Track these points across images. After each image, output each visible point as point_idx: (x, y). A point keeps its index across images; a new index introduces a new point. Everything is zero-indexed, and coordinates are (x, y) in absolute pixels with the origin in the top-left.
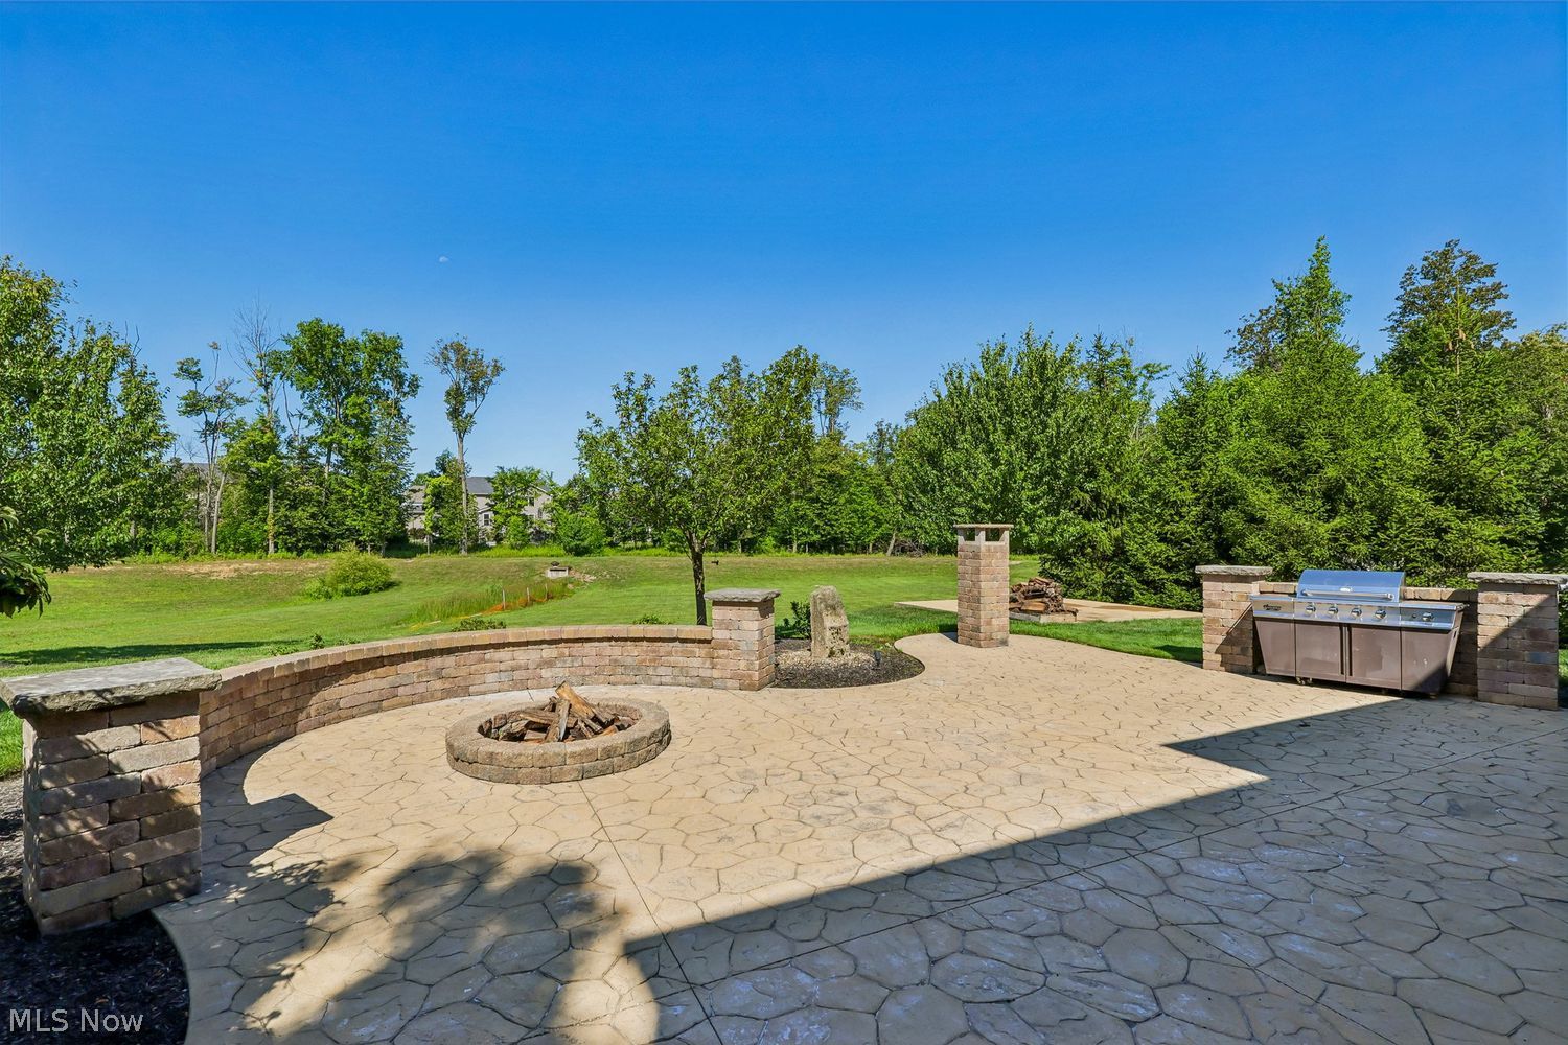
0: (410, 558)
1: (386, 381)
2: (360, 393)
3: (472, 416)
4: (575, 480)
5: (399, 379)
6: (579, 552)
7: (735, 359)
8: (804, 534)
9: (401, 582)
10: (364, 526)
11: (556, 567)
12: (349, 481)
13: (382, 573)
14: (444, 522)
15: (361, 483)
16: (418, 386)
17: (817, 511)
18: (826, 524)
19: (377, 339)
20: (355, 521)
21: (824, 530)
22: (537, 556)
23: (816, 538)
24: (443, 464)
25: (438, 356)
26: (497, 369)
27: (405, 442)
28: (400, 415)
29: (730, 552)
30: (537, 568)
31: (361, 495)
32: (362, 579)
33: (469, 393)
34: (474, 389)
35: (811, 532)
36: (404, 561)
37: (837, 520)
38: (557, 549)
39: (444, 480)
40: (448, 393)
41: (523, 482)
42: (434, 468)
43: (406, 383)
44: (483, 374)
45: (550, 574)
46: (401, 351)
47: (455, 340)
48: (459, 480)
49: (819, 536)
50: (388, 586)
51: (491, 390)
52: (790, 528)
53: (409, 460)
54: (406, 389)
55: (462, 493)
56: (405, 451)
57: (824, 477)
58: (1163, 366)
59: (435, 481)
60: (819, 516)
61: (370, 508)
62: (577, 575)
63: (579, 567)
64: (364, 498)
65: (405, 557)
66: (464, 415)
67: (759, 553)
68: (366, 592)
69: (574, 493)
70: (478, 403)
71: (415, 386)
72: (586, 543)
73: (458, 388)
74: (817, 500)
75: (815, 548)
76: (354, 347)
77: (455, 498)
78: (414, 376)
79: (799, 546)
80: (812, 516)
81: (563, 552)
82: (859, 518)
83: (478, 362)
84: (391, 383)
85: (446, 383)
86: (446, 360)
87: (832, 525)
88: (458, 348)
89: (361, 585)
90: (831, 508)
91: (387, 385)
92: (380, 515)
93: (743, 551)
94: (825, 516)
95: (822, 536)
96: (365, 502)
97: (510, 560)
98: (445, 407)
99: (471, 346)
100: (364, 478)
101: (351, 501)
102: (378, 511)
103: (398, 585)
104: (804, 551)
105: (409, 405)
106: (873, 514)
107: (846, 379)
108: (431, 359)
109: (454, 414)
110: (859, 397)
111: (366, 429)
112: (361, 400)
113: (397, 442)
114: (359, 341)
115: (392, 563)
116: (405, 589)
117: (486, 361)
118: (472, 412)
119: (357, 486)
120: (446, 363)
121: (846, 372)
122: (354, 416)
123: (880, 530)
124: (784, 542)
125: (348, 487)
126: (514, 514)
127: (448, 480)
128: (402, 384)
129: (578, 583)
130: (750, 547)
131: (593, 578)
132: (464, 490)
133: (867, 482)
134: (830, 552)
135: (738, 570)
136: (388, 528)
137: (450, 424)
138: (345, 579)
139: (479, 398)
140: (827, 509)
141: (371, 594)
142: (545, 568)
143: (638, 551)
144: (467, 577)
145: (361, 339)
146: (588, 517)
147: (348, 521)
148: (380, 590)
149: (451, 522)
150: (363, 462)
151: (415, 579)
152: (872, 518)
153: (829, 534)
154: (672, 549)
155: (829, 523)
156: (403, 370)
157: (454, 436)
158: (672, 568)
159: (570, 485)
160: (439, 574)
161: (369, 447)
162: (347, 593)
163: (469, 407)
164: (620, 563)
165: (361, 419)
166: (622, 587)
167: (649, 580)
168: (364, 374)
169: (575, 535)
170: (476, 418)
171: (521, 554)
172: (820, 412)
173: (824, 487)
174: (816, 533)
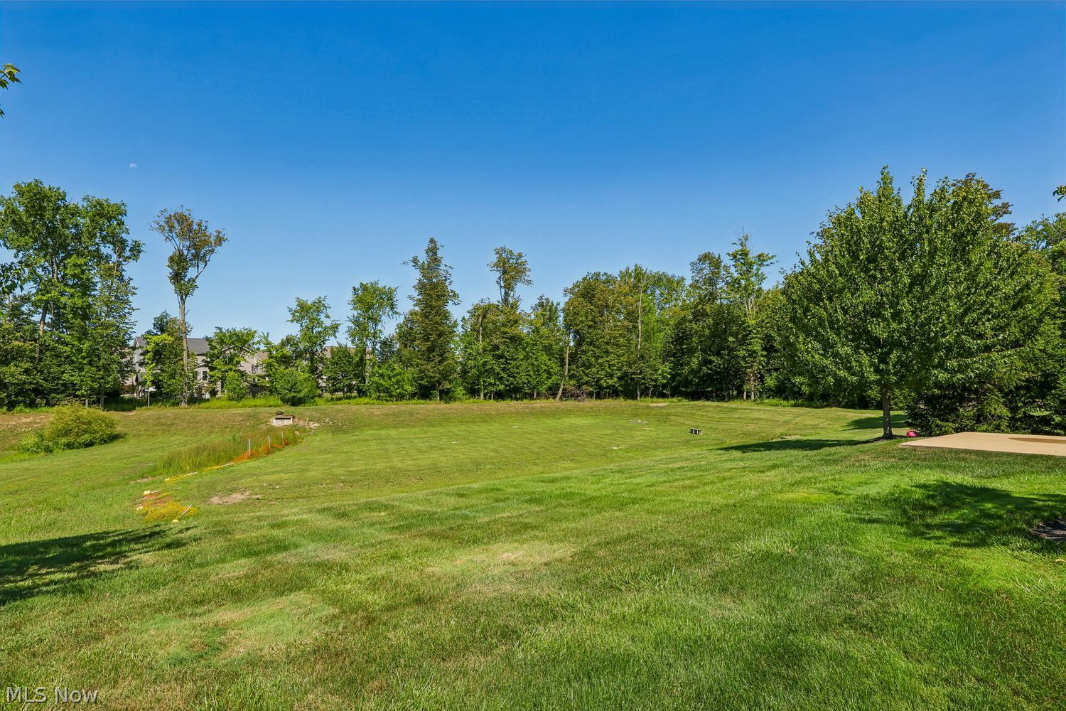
0: (129, 410)
1: (108, 245)
2: (80, 254)
3: (194, 281)
4: (287, 339)
5: (120, 244)
6: (296, 402)
7: (432, 241)
8: (490, 384)
9: (126, 434)
10: (82, 381)
11: (280, 415)
12: (68, 339)
13: (107, 425)
14: (164, 377)
15: (80, 340)
16: (140, 252)
17: (502, 366)
18: (509, 376)
19: (101, 205)
20: (72, 376)
21: (508, 381)
22: (255, 406)
23: (502, 387)
24: (162, 325)
25: (163, 224)
26: (220, 240)
27: (127, 302)
28: (121, 278)
29: (431, 399)
30: (261, 417)
31: (80, 350)
32: (85, 432)
33: (191, 260)
34: (196, 256)
35: (497, 383)
36: (125, 413)
37: (518, 373)
38: (275, 400)
39: (165, 338)
40: (171, 259)
41: (241, 341)
42: (151, 327)
43: (128, 249)
44: (206, 242)
45: (275, 423)
46: (124, 218)
47: (179, 211)
48: (180, 338)
49: (503, 386)
50: (113, 438)
51: (213, 258)
52: (478, 380)
53: (132, 318)
54: (128, 254)
55: (183, 350)
56: (127, 310)
57: (507, 338)
58: (770, 256)
59: (155, 339)
60: (504, 369)
61: (90, 363)
62: (301, 423)
63: (302, 417)
64: (84, 354)
65: (124, 410)
66: (186, 279)
67: (455, 400)
68: (90, 444)
69: (288, 350)
70: (200, 269)
71: (136, 250)
72: (302, 395)
73: (181, 255)
74: (502, 356)
75: (499, 396)
76: (75, 212)
77: (176, 355)
78: (136, 242)
79: (485, 395)
80: (498, 369)
81: (280, 402)
82: (535, 371)
83: (202, 230)
84: (112, 247)
85: (169, 249)
86: (171, 228)
87: (514, 377)
88: (182, 219)
89: (86, 437)
90: (514, 363)
91: (106, 250)
92: (100, 370)
93: (441, 399)
94: (509, 370)
95: (506, 386)
96: (84, 358)
97: (233, 411)
98: (168, 271)
99: (196, 218)
100: (84, 334)
101: (68, 357)
102: (97, 367)
103: (122, 437)
104: (490, 398)
105: (130, 269)
106: (546, 368)
107: (519, 261)
108: (157, 226)
109: (177, 277)
110: (530, 275)
111: (85, 287)
112: (82, 261)
113: (119, 300)
114: (80, 205)
115: (114, 415)
116: (132, 441)
117: (209, 231)
118: (194, 277)
119: (76, 343)
120: (170, 231)
121: (520, 255)
122: (74, 276)
123: (550, 381)
124: (473, 392)
125: (67, 344)
126: (231, 370)
127: (170, 338)
128: (123, 249)
129: (302, 430)
130: (446, 395)
131: (316, 425)
132: (185, 348)
133: (541, 342)
134: (512, 398)
135: (444, 415)
136: (108, 383)
137: (172, 287)
138: (67, 433)
139: (201, 265)
140: (511, 364)
141: (96, 447)
142: (269, 417)
143: (347, 401)
144: (193, 428)
145: (82, 204)
146: (300, 371)
147: (66, 377)
148: (106, 442)
149: (172, 376)
150: (82, 320)
151: (140, 431)
152: (545, 370)
153: (512, 384)
154: (378, 398)
155: (512, 375)
156: (124, 236)
157: (175, 298)
158: (386, 415)
159: (283, 344)
160: (163, 424)
161: (89, 306)
162: (69, 446)
163: (192, 272)
164: (339, 411)
165: (82, 279)
166: (345, 432)
167: (370, 426)
168: (85, 238)
169: (292, 387)
170: (198, 283)
171: (240, 404)
172: (501, 287)
173: (507, 346)
174: (501, 383)
